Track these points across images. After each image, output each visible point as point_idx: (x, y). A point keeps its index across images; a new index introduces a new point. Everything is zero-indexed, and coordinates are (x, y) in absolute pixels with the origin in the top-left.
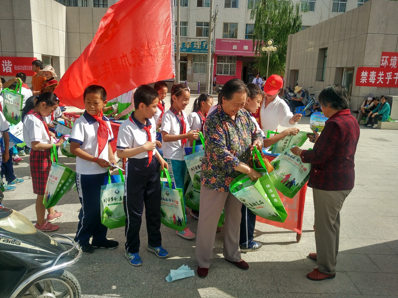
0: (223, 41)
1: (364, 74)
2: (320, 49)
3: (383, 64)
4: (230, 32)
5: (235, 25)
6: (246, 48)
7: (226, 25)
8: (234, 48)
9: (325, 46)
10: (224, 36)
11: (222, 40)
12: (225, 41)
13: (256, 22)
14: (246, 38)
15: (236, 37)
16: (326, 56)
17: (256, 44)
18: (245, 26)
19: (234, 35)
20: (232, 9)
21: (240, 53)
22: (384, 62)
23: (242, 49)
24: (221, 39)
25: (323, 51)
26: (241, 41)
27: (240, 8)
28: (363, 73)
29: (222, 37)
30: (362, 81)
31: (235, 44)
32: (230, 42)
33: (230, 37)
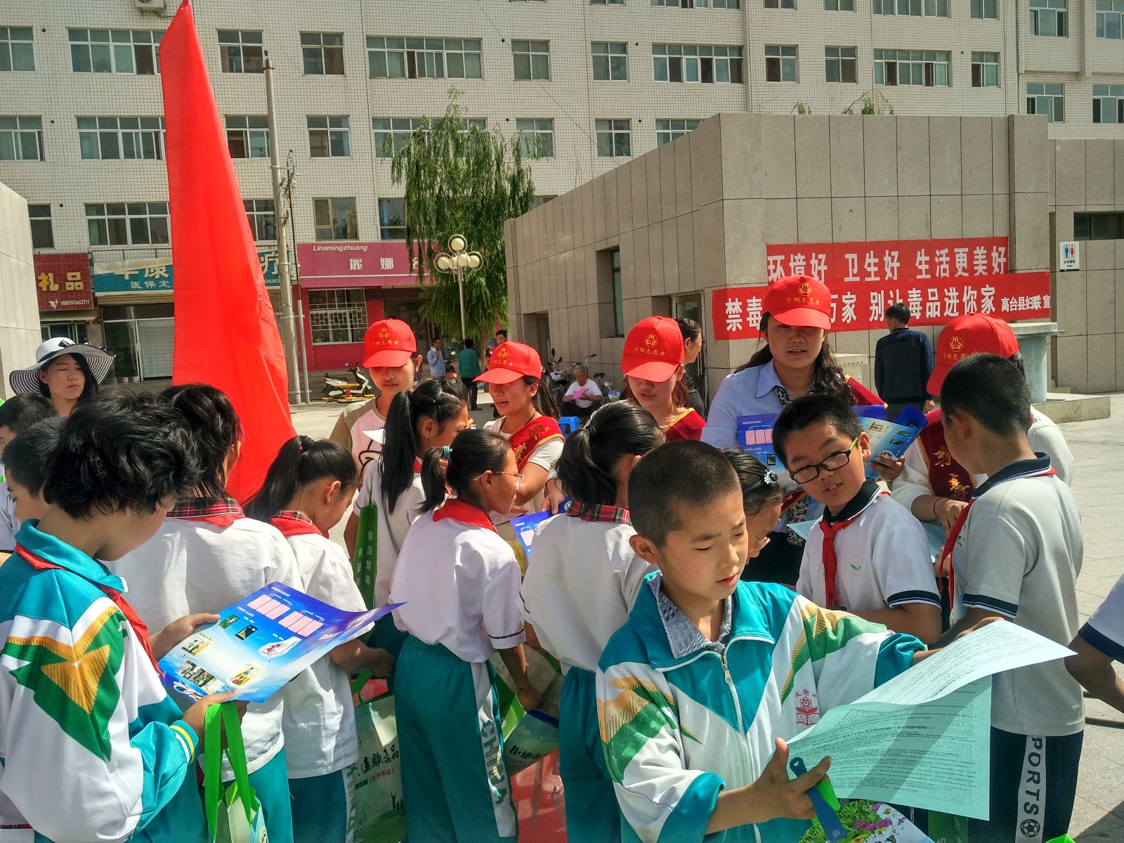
0: (319, 249)
1: (734, 307)
2: (597, 252)
3: (774, 277)
4: (335, 222)
5: (348, 204)
6: (388, 263)
7: (321, 205)
8: (352, 267)
9: (611, 243)
10: (321, 235)
11: (317, 246)
12: (326, 248)
13: (408, 192)
14: (383, 237)
15: (355, 236)
16: (618, 270)
17: (416, 249)
18: (377, 204)
19: (348, 230)
20: (330, 161)
21: (372, 279)
22: (775, 271)
23: (377, 268)
24: (313, 244)
25: (608, 256)
26: (371, 245)
27: (354, 158)
28: (729, 304)
29: (314, 237)
30: (731, 325)
31: (357, 254)
32: (341, 249)
33: (338, 237)
